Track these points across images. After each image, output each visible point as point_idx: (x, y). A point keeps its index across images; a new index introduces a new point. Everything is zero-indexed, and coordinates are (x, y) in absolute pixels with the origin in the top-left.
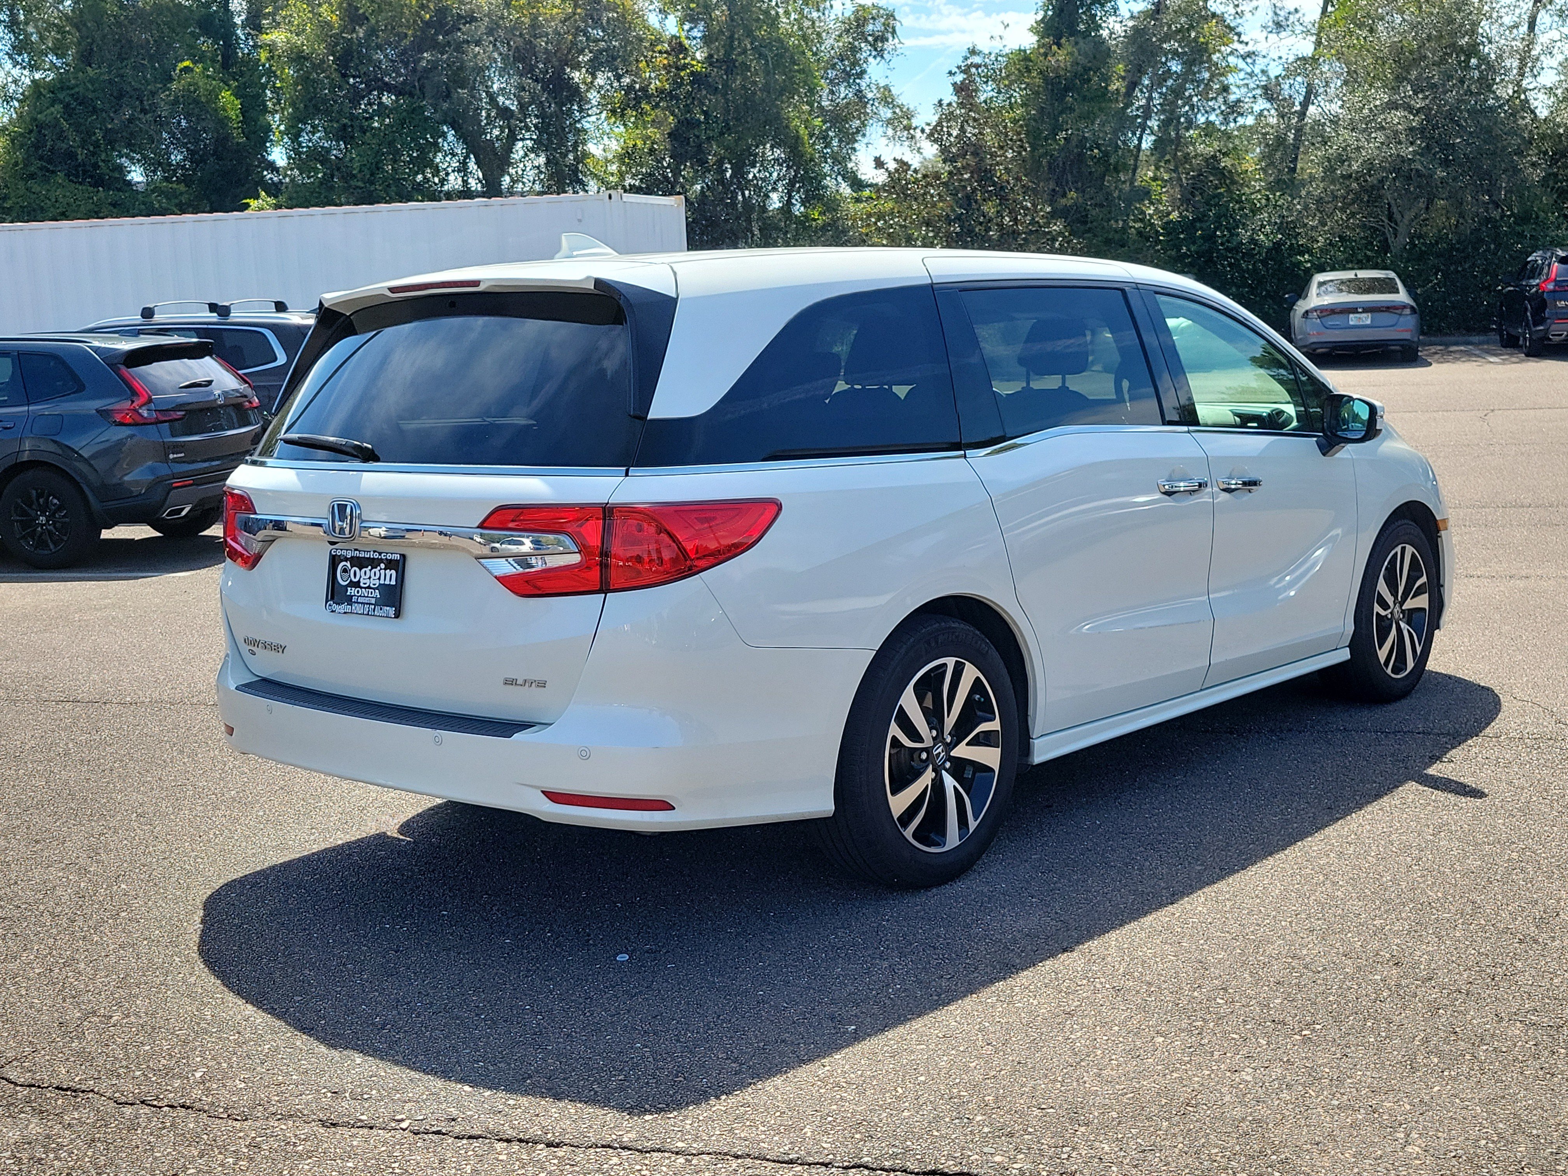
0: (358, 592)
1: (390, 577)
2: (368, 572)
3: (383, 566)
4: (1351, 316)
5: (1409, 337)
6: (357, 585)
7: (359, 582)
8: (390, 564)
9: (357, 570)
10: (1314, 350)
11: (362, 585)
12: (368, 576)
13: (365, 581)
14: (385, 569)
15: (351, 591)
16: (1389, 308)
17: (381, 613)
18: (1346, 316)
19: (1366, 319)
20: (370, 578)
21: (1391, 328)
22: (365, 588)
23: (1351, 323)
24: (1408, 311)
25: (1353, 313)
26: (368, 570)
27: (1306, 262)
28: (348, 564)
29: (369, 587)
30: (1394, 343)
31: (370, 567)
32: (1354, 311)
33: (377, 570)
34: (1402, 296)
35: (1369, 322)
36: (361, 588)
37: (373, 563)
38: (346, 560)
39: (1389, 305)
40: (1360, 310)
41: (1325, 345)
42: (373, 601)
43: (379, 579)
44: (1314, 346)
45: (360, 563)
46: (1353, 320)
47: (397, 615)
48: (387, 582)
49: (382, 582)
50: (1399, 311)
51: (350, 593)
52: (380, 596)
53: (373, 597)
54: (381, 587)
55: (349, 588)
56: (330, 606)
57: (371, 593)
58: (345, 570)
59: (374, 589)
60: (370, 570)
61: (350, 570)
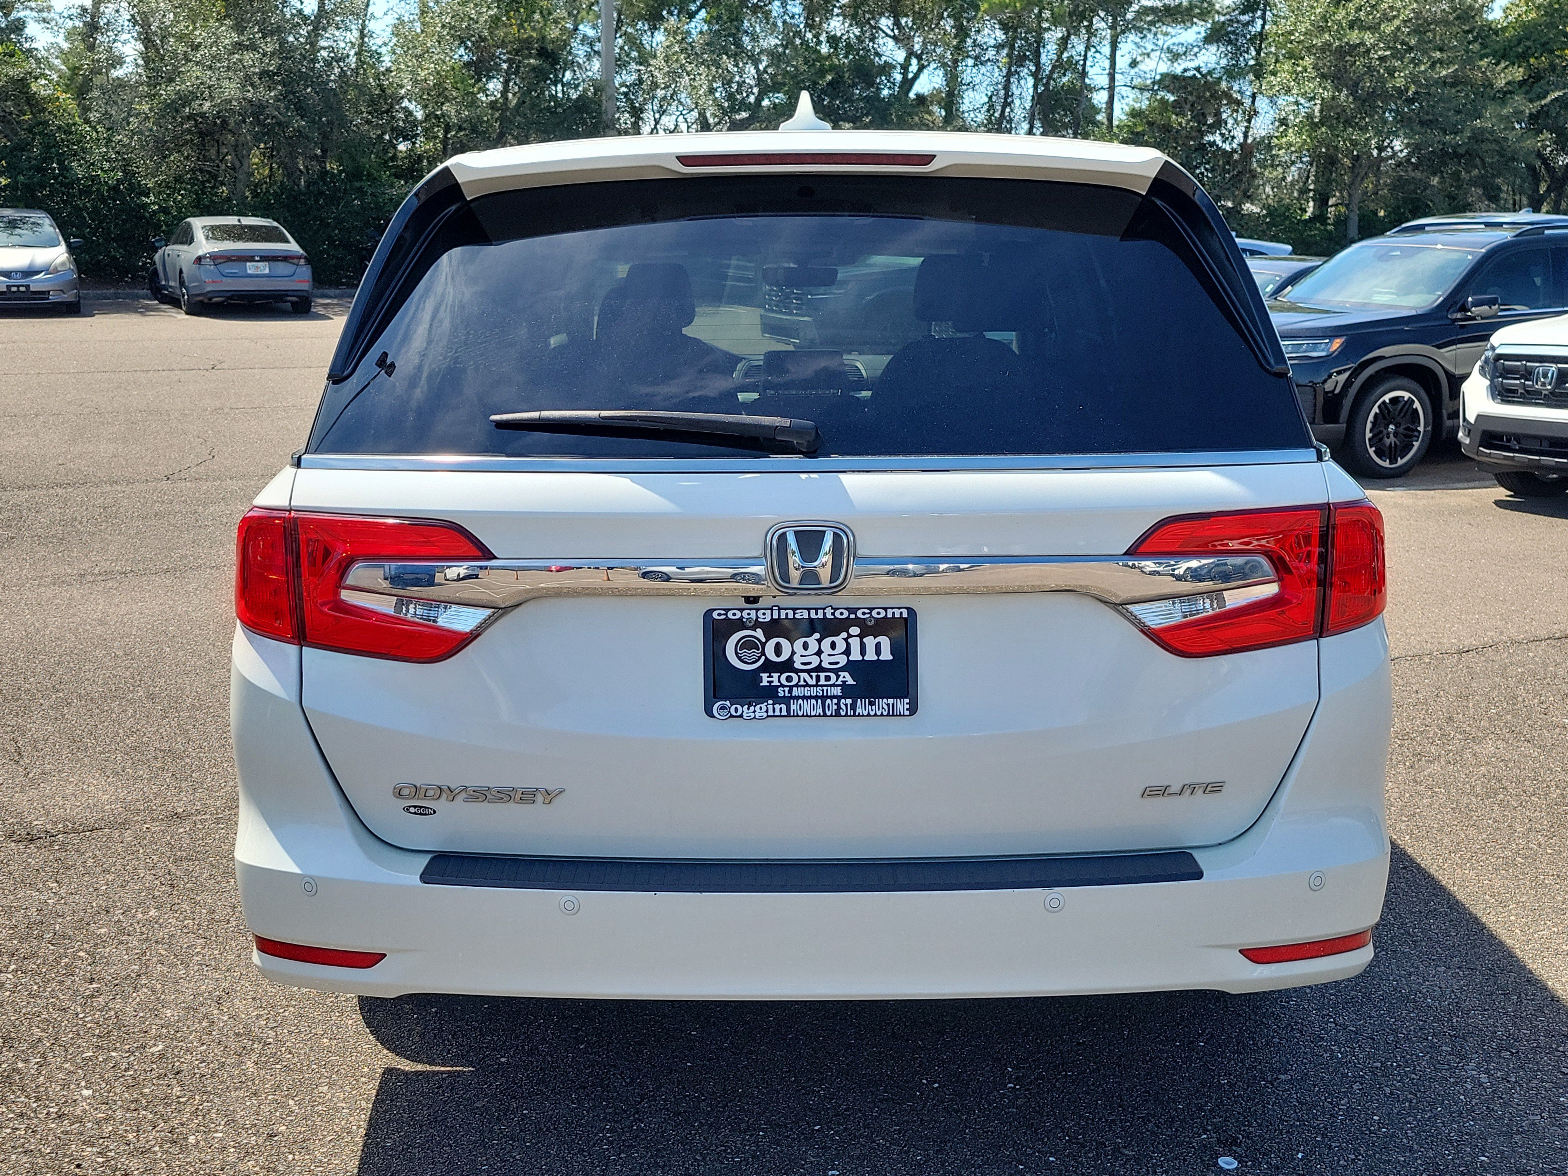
0: (789, 679)
1: (876, 648)
2: (813, 647)
3: (854, 631)
4: (248, 264)
5: (306, 288)
6: (788, 666)
7: (790, 660)
9: (784, 641)
10: (210, 299)
11: (798, 665)
12: (812, 650)
13: (807, 660)
14: (862, 636)
15: (767, 679)
16: (286, 258)
18: (243, 263)
19: (264, 268)
20: (818, 653)
21: (286, 279)
22: (809, 672)
23: (249, 272)
24: (302, 262)
25: (251, 261)
26: (810, 640)
27: (153, 204)
28: (759, 634)
29: (819, 668)
30: (292, 293)
31: (816, 636)
32: (251, 259)
33: (838, 639)
34: (293, 246)
35: (267, 271)
36: (797, 671)
37: (827, 628)
38: (751, 626)
39: (285, 254)
40: (257, 258)
41: (222, 294)
42: (837, 691)
43: (847, 652)
44: (210, 295)
45: (790, 629)
46: (251, 268)
47: (913, 709)
48: (870, 657)
49: (856, 656)
50: (295, 261)
51: (765, 683)
52: (850, 681)
53: (834, 685)
54: (851, 667)
55: (764, 676)
56: (723, 708)
57: (828, 678)
58: (748, 644)
59: (836, 672)
60: (819, 641)
61: (764, 645)
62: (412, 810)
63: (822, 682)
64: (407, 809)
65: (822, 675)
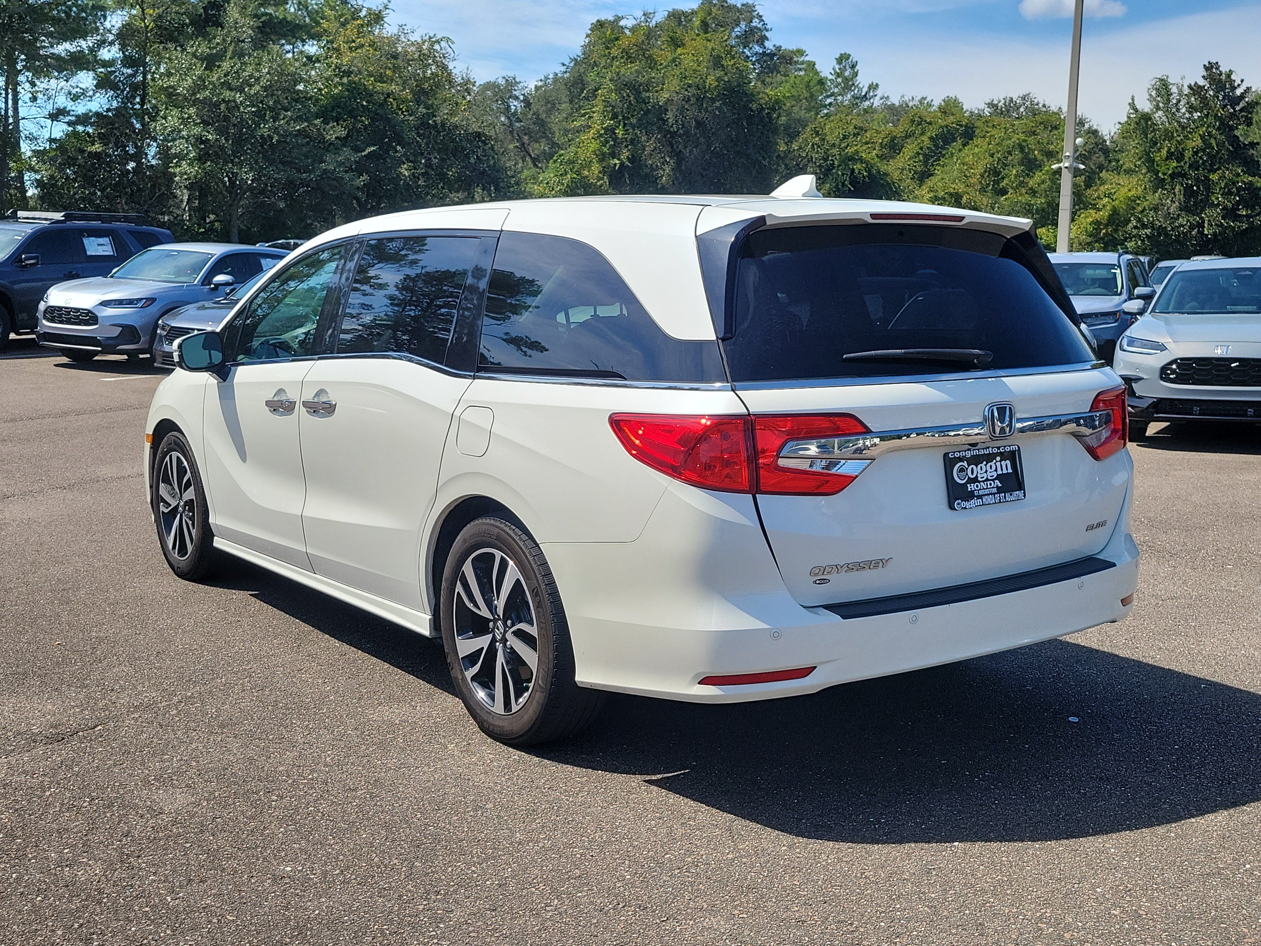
0: (977, 486)
1: (1006, 467)
2: (984, 467)
3: (998, 458)
6: (975, 480)
7: (977, 477)
8: (1004, 456)
9: (974, 467)
11: (980, 479)
12: (984, 470)
13: (982, 476)
14: (1000, 461)
15: (970, 487)
17: (1012, 498)
20: (986, 472)
22: (983, 481)
26: (983, 465)
28: (965, 464)
29: (987, 480)
31: (985, 463)
33: (992, 464)
36: (979, 482)
37: (989, 458)
38: (961, 459)
42: (995, 490)
43: (996, 470)
45: (976, 460)
47: (1025, 496)
48: (1005, 471)
49: (1000, 472)
51: (969, 490)
52: (1000, 485)
53: (993, 487)
54: (999, 477)
55: (969, 485)
56: (958, 504)
57: (991, 484)
58: (962, 470)
59: (993, 480)
60: (986, 465)
61: (967, 469)
62: (818, 582)
63: (989, 486)
64: (815, 582)
65: (988, 483)
